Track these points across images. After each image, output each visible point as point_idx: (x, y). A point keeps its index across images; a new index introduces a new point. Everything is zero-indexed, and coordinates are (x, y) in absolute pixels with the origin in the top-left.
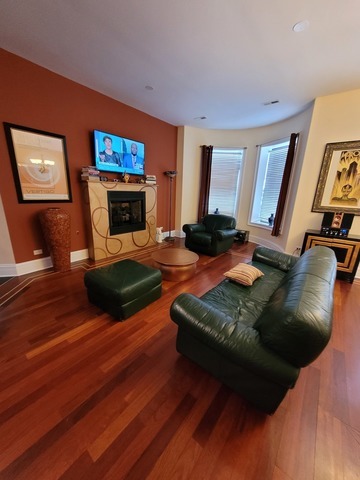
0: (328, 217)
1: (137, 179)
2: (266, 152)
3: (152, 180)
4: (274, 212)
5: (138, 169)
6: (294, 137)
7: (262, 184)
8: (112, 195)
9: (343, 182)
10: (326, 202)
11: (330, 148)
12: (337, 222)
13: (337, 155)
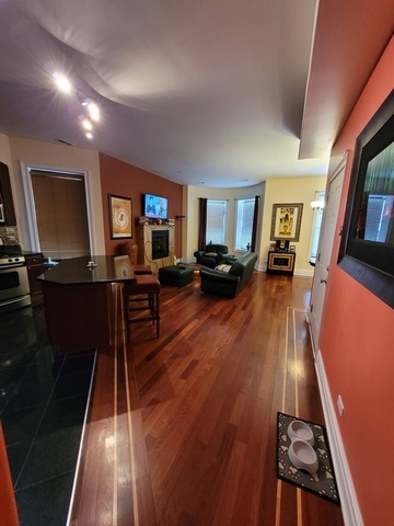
0: (278, 242)
1: (165, 221)
2: (241, 203)
3: (172, 223)
4: (250, 242)
5: (164, 215)
6: (257, 197)
7: (240, 224)
8: (154, 232)
9: (283, 224)
10: (277, 235)
11: (276, 206)
12: (282, 245)
13: (279, 210)
